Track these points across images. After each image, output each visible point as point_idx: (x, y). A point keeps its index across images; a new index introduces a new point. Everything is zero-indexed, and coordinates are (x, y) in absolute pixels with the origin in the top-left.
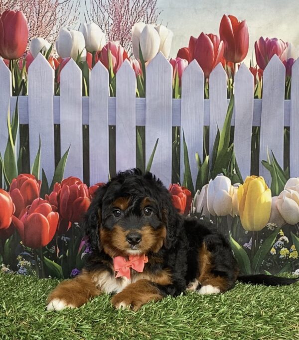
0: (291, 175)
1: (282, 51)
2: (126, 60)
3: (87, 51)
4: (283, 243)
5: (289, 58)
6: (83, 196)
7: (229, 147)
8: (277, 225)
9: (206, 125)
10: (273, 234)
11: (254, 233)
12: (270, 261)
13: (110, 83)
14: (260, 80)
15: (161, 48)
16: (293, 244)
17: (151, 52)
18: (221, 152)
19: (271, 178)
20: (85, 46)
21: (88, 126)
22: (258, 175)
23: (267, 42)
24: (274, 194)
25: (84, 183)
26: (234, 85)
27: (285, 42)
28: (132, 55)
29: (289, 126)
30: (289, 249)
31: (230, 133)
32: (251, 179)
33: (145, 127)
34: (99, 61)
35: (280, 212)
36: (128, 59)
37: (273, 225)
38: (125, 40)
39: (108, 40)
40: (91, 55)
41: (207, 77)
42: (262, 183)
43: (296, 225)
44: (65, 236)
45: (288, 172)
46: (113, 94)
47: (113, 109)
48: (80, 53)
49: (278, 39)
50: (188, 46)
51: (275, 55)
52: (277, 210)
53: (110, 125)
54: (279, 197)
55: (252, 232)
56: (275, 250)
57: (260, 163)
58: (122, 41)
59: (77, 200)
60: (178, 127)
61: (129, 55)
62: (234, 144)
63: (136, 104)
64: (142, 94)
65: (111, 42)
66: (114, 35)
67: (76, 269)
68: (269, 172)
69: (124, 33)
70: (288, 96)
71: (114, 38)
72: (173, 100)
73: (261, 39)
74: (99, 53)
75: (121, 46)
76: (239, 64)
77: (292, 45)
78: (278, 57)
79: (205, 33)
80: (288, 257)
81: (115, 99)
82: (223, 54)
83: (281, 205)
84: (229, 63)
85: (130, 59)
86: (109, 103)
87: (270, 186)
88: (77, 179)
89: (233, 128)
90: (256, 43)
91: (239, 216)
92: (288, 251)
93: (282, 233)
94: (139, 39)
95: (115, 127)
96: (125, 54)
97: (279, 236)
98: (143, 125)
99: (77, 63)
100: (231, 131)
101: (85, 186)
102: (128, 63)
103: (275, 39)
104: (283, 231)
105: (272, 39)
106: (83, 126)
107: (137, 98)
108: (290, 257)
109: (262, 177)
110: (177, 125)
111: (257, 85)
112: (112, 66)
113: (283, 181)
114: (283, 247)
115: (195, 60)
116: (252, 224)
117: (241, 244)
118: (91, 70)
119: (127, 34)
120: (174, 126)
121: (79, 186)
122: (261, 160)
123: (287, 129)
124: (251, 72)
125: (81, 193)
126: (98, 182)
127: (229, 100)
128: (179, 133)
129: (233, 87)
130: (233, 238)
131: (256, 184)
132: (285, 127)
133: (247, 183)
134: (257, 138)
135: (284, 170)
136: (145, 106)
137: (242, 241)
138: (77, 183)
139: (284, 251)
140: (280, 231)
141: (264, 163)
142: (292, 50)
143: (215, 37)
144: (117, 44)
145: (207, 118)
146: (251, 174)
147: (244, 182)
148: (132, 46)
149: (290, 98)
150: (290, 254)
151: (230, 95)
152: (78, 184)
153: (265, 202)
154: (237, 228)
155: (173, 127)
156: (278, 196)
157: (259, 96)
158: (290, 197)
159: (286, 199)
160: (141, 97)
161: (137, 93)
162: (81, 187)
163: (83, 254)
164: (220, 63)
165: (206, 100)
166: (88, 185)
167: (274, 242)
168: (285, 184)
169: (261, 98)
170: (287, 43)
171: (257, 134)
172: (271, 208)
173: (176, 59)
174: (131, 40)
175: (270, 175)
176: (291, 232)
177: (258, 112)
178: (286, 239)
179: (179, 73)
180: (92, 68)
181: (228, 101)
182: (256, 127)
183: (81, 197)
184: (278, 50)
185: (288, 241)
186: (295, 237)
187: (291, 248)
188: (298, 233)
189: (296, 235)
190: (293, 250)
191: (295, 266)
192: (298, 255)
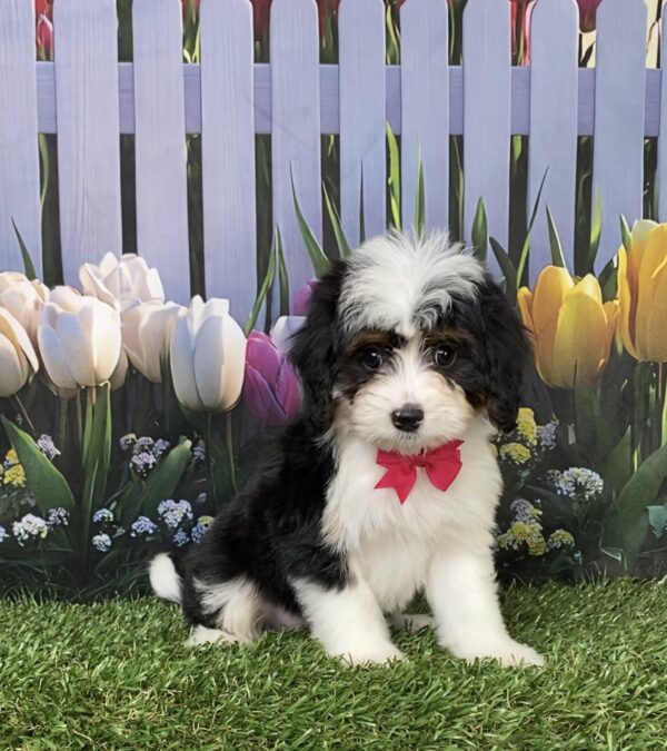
16: (10, 448)
43: (13, 396)
108: (6, 481)
150: (7, 473)
186: (15, 427)
187: (7, 458)
188: (19, 419)
189: (16, 423)
190: (11, 463)
191: (21, 506)
192: (26, 476)
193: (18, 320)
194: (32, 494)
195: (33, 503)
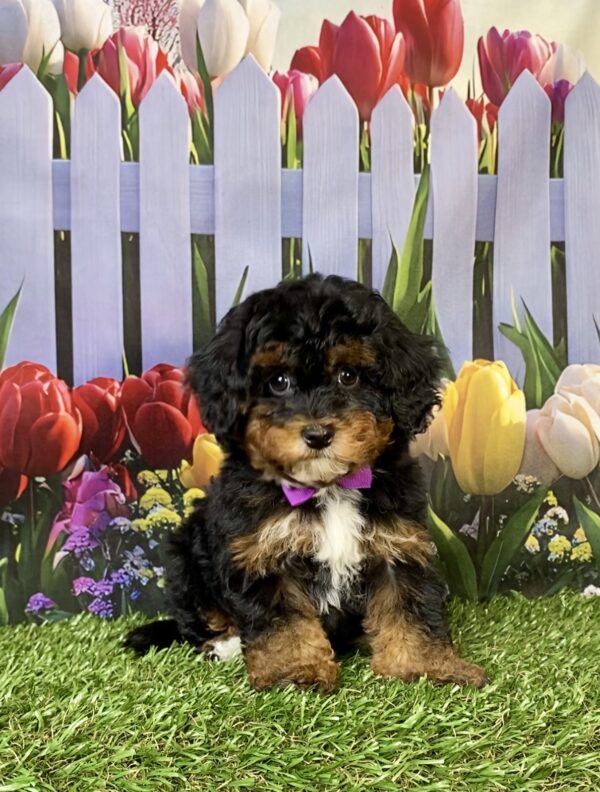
0: (571, 358)
1: (541, 63)
2: (165, 72)
3: (66, 49)
4: (555, 523)
5: (558, 80)
6: (57, 410)
7: (422, 289)
8: (540, 479)
9: (364, 236)
10: (531, 502)
11: (483, 500)
12: (524, 569)
13: (124, 127)
14: (492, 131)
15: (252, 45)
16: (579, 527)
17: (227, 55)
18: (402, 303)
19: (524, 364)
20: (59, 36)
21: (68, 234)
22: (491, 358)
23: (506, 40)
24: (531, 404)
25: (59, 377)
26: (429, 141)
27: (549, 41)
28: (178, 60)
29: (561, 240)
30: (570, 538)
31: (422, 255)
32: (474, 369)
33: (213, 236)
34: (96, 75)
35: (546, 448)
36: (170, 71)
37: (530, 479)
38: (162, 24)
39: (119, 21)
40: (76, 58)
41: (364, 118)
42: (504, 376)
43: (584, 479)
44: (12, 512)
45: (564, 350)
46: (132, 154)
47: (132, 192)
48: (46, 53)
49: (533, 34)
50: (316, 44)
51: (526, 71)
52: (540, 442)
53: (126, 230)
54: (544, 409)
55: (479, 496)
56: (536, 542)
57: (496, 330)
58: (154, 25)
59: (38, 420)
60: (296, 240)
61: (171, 61)
62: (433, 283)
63: (191, 181)
64: (206, 155)
65: (127, 29)
66: (133, 11)
67: (39, 596)
68: (518, 351)
69: (157, 6)
70: (557, 169)
71: (132, 16)
72: (282, 173)
73: (493, 31)
74: (96, 56)
75: (150, 37)
76: (442, 89)
77: (566, 49)
78: (533, 77)
79: (357, 13)
80: (569, 558)
81: (138, 168)
82: (401, 65)
83: (547, 430)
84: (417, 86)
85: (175, 71)
86: (121, 176)
87: (522, 384)
88: (41, 368)
89: (429, 244)
90: (480, 40)
91: (448, 458)
92: (567, 544)
93: (552, 499)
94: (196, 23)
95: (136, 236)
96: (161, 59)
97: (546, 507)
98: (209, 232)
99: (39, 77)
100: (424, 253)
101: (62, 386)
102: (168, 81)
103: (526, 34)
104: (555, 495)
105: (518, 34)
106: (56, 233)
107: (193, 165)
108: (573, 558)
109: (501, 362)
110: (292, 234)
111: (483, 142)
112: (128, 86)
113: (552, 372)
114: (555, 533)
115: (335, 77)
116: (479, 476)
117: (454, 527)
118: (75, 95)
119: (166, 10)
120: (287, 235)
121: (46, 386)
122: (496, 323)
123: (559, 246)
124: (470, 109)
125: (51, 403)
126: (96, 376)
127: (419, 176)
128: (298, 255)
129: (427, 145)
130: (435, 512)
131: (487, 379)
132: (553, 244)
133: (466, 377)
134: (487, 271)
135: (556, 345)
136: (213, 184)
137: (456, 518)
138: (40, 379)
139: (558, 545)
140: (547, 495)
141: (505, 328)
142: (566, 60)
143: (382, 24)
144: (141, 32)
145: (367, 220)
146: (476, 356)
147: (458, 375)
148: (178, 38)
149: (561, 175)
150: (573, 550)
151: (420, 165)
152: (44, 379)
153: (511, 422)
154: (444, 486)
155: (284, 240)
156: (540, 408)
157: (491, 169)
158: (567, 411)
159: (560, 415)
160: (202, 162)
161: (192, 155)
162: (51, 388)
163: (59, 555)
164: (397, 87)
165: (364, 174)
166: (70, 383)
167: (533, 520)
168: (557, 379)
169: (496, 172)
170: (553, 44)
171: (487, 260)
172: (524, 436)
173: (290, 73)
174: (177, 25)
175: (522, 358)
176: (575, 498)
177: (489, 206)
178: (563, 513)
179: (296, 107)
180: (79, 90)
181: (416, 179)
182: (484, 243)
183: (51, 414)
184: (533, 60)
185: (567, 519)
186: (584, 508)
187: (575, 536)
188: (589, 499)
189: (585, 503)
190: (578, 541)
191: (585, 579)
192: (592, 553)
193: (594, 408)
194: (597, 569)
195: (595, 576)
